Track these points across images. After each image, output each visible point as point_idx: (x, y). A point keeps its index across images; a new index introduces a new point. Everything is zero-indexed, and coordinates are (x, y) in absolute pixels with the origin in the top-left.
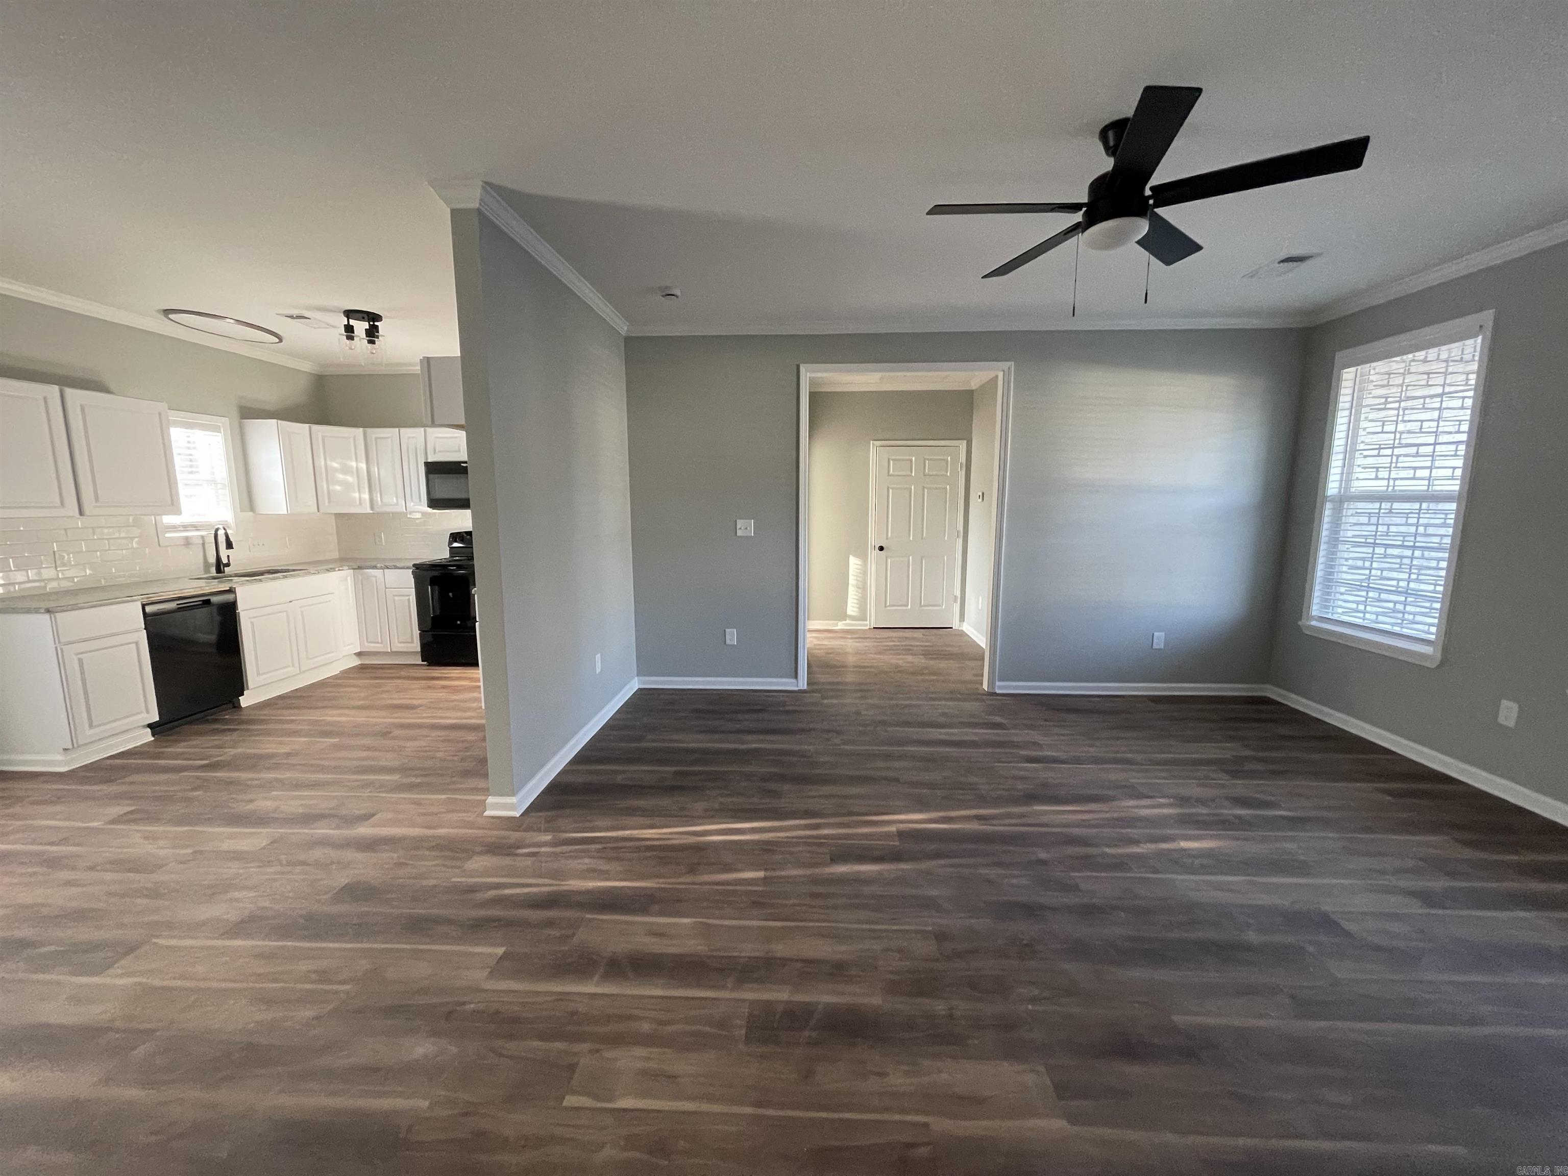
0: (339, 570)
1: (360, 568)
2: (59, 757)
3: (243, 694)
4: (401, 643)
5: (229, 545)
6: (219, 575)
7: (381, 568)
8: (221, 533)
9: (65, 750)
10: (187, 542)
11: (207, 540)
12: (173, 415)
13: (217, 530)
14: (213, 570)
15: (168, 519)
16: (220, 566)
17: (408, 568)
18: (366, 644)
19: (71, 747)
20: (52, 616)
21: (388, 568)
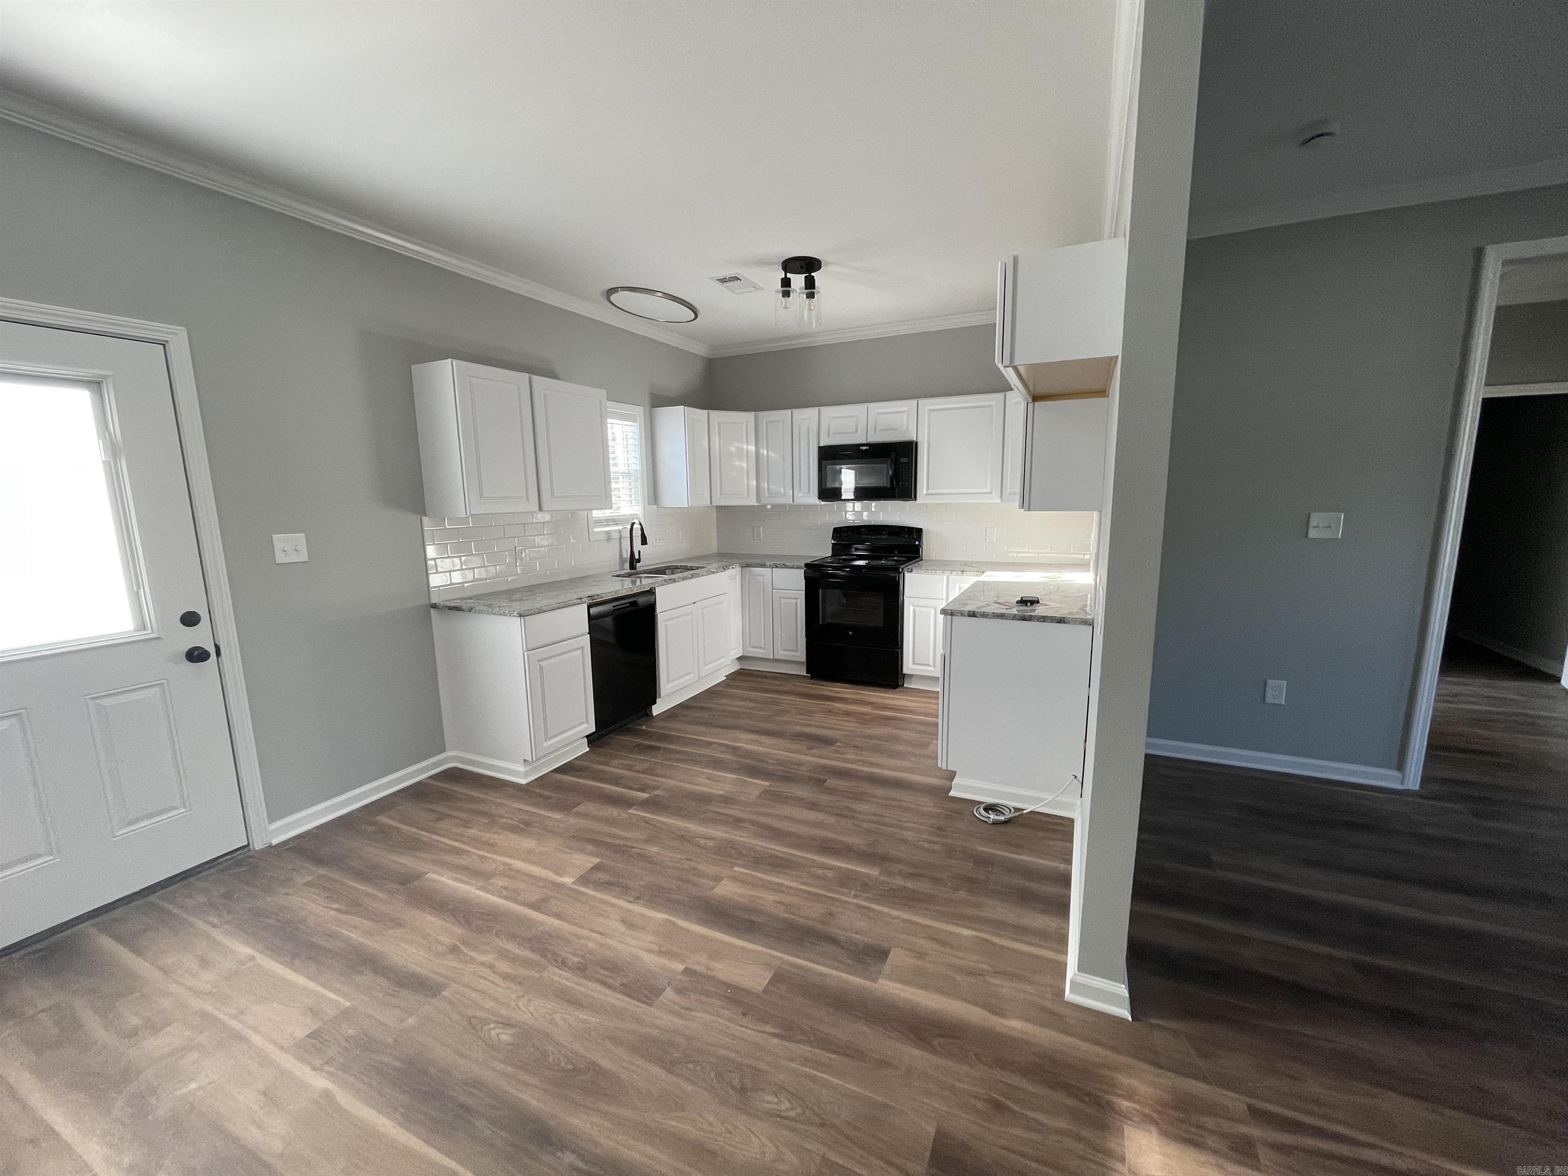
0: (732, 568)
1: (748, 566)
2: (521, 768)
3: (655, 703)
4: (785, 650)
5: (644, 541)
6: (633, 571)
7: (771, 567)
8: (637, 526)
9: (525, 760)
10: (609, 537)
11: (623, 535)
12: (611, 406)
13: (633, 524)
14: (627, 565)
15: (596, 514)
16: (633, 561)
17: (799, 568)
18: (749, 648)
19: (530, 760)
20: (522, 619)
21: (777, 567)
